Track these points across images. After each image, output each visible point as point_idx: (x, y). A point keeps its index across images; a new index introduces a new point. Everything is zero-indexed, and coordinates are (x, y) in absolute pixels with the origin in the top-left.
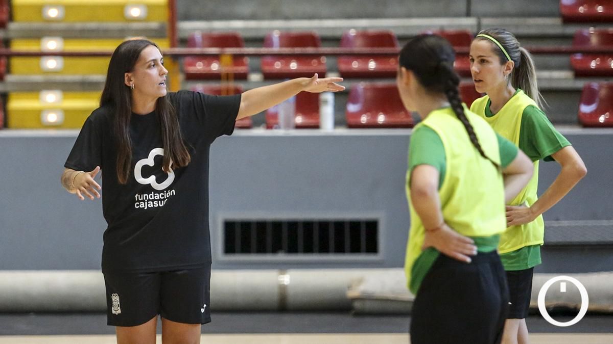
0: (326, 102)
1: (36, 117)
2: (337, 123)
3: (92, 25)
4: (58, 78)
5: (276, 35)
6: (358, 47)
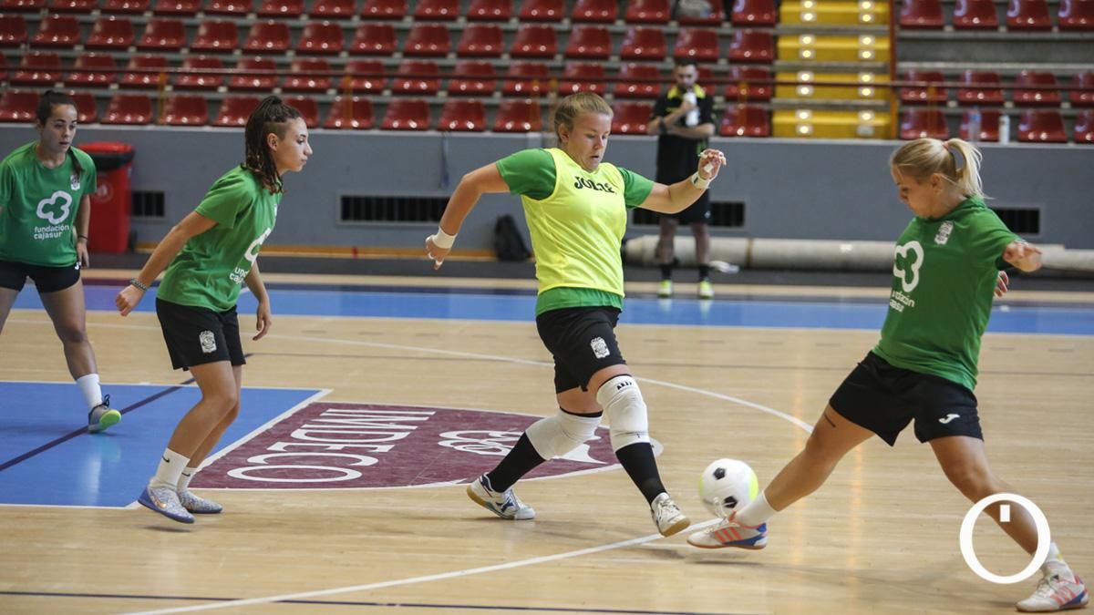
0: (1003, 123)
1: (792, 130)
2: (1012, 139)
3: (834, 63)
4: (808, 101)
5: (968, 74)
6: (1028, 84)
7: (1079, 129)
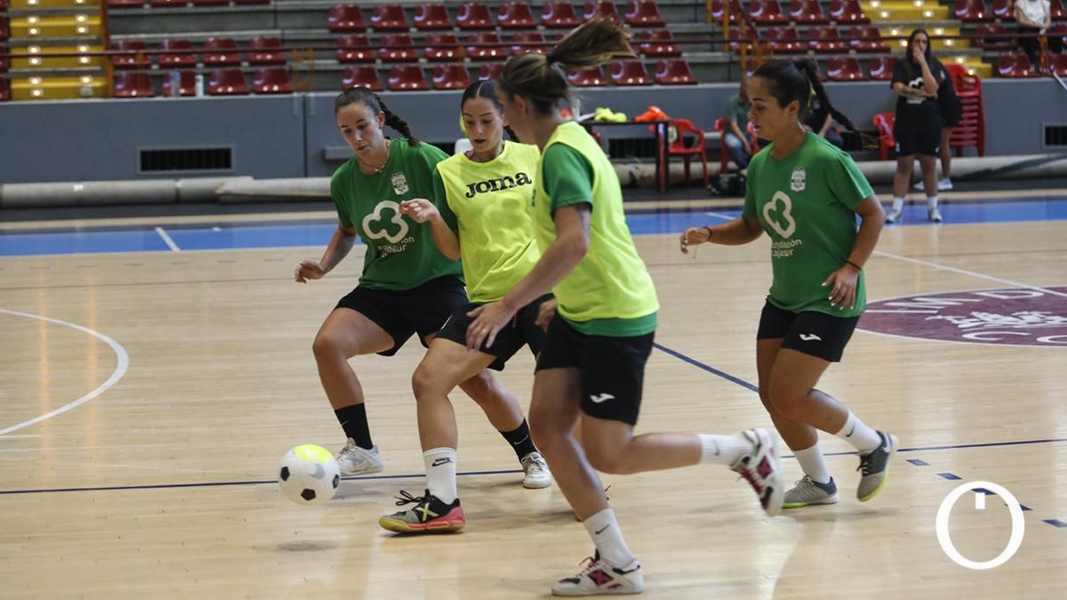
0: (198, 80)
1: (27, 93)
2: (206, 92)
3: (57, 38)
4: (39, 70)
5: (166, 42)
6: (215, 48)
7: (258, 83)
